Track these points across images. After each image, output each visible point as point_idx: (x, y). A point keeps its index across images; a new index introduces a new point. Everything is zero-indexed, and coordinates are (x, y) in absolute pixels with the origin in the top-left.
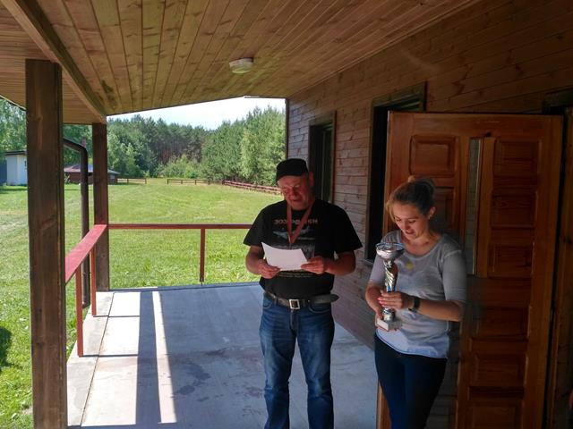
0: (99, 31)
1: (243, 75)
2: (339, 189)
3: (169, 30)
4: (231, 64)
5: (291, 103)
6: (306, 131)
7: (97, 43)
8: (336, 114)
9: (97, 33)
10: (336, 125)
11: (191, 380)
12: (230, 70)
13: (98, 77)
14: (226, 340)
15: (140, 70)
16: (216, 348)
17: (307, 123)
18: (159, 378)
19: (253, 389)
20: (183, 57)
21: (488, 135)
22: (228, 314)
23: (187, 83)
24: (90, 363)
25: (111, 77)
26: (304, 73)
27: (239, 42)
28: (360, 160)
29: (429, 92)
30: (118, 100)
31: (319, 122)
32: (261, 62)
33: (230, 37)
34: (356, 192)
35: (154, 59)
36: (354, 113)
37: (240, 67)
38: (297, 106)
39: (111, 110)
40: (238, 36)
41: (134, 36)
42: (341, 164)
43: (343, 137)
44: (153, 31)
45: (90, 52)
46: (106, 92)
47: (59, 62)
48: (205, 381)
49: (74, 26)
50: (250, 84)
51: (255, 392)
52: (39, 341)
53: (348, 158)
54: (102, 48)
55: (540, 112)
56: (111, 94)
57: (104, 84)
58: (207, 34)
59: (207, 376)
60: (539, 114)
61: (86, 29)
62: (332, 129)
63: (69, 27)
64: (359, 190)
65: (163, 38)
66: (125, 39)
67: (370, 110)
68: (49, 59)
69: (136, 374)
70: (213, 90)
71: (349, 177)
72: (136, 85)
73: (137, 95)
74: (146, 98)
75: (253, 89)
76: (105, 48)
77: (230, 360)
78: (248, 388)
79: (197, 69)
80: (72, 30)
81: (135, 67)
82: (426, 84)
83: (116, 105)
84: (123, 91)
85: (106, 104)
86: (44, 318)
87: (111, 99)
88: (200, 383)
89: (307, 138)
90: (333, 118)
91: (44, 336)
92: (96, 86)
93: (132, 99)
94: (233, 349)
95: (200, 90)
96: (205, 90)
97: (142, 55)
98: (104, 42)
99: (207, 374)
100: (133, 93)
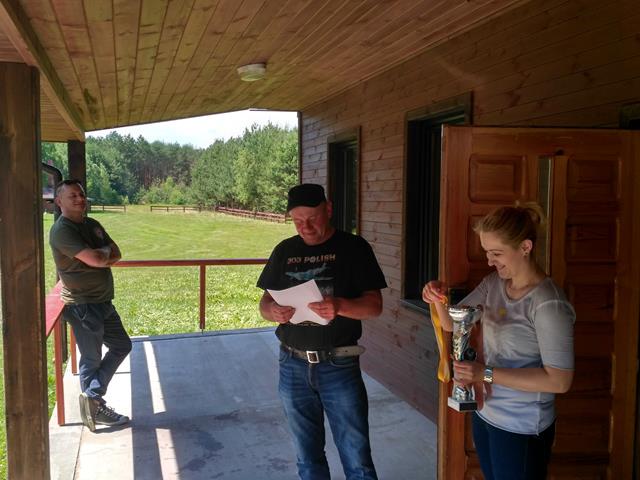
0: (87, 27)
1: (250, 83)
2: (366, 216)
3: (172, 27)
4: (240, 70)
5: (304, 117)
6: (324, 149)
7: (83, 43)
8: (361, 129)
9: (84, 29)
10: (360, 141)
11: (200, 451)
12: (238, 77)
13: (80, 84)
14: (238, 400)
15: (132, 77)
16: (227, 410)
17: (325, 141)
18: (160, 450)
19: (277, 460)
20: (184, 61)
21: (560, 153)
22: (237, 368)
23: (185, 93)
24: (73, 434)
25: (96, 84)
26: (321, 82)
27: (251, 44)
28: (392, 183)
29: (476, 104)
30: (101, 113)
31: (340, 139)
32: (274, 68)
33: (242, 38)
34: (388, 220)
35: (149, 63)
36: (383, 128)
37: (251, 73)
38: (312, 120)
39: (91, 124)
40: (252, 37)
41: (128, 34)
42: (368, 187)
43: (369, 157)
44: (152, 29)
45: (74, 53)
46: (88, 102)
47: (38, 66)
48: (218, 453)
49: (57, 21)
50: (257, 95)
51: (280, 465)
52: (16, 412)
53: (377, 180)
54: (88, 49)
55: (617, 125)
56: (94, 106)
57: (86, 93)
58: (216, 33)
59: (219, 446)
60: (616, 128)
61: (70, 25)
62: (357, 146)
63: (51, 22)
64: (391, 218)
65: (164, 38)
66: (118, 38)
67: (403, 124)
68: (25, 60)
69: (131, 446)
70: (214, 101)
71: (379, 202)
72: (125, 95)
73: (125, 107)
74: (134, 110)
75: (261, 100)
76: (92, 49)
77: (246, 425)
78: (271, 460)
79: (198, 77)
80: (54, 27)
81: (126, 73)
82: (472, 94)
83: (97, 118)
84: (108, 102)
85: (87, 116)
86: (21, 382)
87: (93, 112)
88: (211, 455)
89: (325, 157)
90: (358, 134)
91: (20, 405)
92: (77, 95)
93: (119, 111)
94: (248, 411)
95: (199, 101)
96: (205, 101)
97: (136, 58)
98: (91, 42)
99: (219, 444)
100: (120, 104)
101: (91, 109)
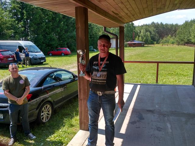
13: (110, 10)
14: (157, 106)
15: (123, 5)
16: (151, 109)
18: (126, 116)
19: (159, 128)
22: (162, 96)
23: (147, 7)
25: (114, 9)
30: (123, 17)
46: (116, 15)
48: (142, 121)
50: (177, 4)
57: (114, 12)
59: (143, 119)
68: (80, 6)
70: (161, 8)
72: (126, 11)
74: (134, 15)
75: (180, 6)
81: (120, 4)
84: (123, 14)
86: (82, 91)
88: (139, 121)
92: (111, 13)
94: (158, 110)
99: (144, 118)
100: (127, 14)
101: (119, 17)
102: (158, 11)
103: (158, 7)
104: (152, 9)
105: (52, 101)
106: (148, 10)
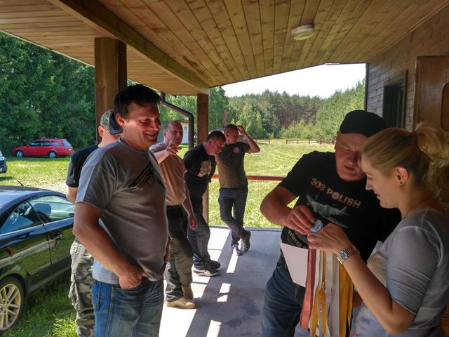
4: (293, 32)
5: (370, 67)
6: (381, 92)
7: (155, 21)
8: (407, 73)
9: (148, 10)
10: (406, 84)
13: (178, 53)
15: (210, 44)
17: (382, 85)
23: (262, 54)
27: (289, 8)
30: (208, 73)
31: (392, 83)
32: (324, 28)
33: (277, 3)
35: (216, 32)
38: (375, 69)
40: (285, 2)
41: (183, 11)
44: (197, 4)
46: (193, 66)
49: (124, 5)
56: (198, 68)
57: (185, 58)
58: (253, 2)
65: (213, 11)
72: (215, 58)
75: (331, 55)
76: (166, 25)
79: (263, 40)
81: (204, 42)
87: (202, 73)
89: (382, 98)
92: (181, 61)
93: (220, 72)
95: (277, 60)
96: (283, 59)
97: (203, 29)
98: (160, 19)
100: (217, 66)
101: (199, 71)
102: (284, 65)
103: (284, 55)
104: (273, 60)
105: (23, 274)
106: (264, 60)
